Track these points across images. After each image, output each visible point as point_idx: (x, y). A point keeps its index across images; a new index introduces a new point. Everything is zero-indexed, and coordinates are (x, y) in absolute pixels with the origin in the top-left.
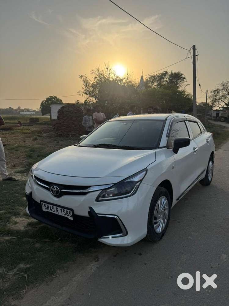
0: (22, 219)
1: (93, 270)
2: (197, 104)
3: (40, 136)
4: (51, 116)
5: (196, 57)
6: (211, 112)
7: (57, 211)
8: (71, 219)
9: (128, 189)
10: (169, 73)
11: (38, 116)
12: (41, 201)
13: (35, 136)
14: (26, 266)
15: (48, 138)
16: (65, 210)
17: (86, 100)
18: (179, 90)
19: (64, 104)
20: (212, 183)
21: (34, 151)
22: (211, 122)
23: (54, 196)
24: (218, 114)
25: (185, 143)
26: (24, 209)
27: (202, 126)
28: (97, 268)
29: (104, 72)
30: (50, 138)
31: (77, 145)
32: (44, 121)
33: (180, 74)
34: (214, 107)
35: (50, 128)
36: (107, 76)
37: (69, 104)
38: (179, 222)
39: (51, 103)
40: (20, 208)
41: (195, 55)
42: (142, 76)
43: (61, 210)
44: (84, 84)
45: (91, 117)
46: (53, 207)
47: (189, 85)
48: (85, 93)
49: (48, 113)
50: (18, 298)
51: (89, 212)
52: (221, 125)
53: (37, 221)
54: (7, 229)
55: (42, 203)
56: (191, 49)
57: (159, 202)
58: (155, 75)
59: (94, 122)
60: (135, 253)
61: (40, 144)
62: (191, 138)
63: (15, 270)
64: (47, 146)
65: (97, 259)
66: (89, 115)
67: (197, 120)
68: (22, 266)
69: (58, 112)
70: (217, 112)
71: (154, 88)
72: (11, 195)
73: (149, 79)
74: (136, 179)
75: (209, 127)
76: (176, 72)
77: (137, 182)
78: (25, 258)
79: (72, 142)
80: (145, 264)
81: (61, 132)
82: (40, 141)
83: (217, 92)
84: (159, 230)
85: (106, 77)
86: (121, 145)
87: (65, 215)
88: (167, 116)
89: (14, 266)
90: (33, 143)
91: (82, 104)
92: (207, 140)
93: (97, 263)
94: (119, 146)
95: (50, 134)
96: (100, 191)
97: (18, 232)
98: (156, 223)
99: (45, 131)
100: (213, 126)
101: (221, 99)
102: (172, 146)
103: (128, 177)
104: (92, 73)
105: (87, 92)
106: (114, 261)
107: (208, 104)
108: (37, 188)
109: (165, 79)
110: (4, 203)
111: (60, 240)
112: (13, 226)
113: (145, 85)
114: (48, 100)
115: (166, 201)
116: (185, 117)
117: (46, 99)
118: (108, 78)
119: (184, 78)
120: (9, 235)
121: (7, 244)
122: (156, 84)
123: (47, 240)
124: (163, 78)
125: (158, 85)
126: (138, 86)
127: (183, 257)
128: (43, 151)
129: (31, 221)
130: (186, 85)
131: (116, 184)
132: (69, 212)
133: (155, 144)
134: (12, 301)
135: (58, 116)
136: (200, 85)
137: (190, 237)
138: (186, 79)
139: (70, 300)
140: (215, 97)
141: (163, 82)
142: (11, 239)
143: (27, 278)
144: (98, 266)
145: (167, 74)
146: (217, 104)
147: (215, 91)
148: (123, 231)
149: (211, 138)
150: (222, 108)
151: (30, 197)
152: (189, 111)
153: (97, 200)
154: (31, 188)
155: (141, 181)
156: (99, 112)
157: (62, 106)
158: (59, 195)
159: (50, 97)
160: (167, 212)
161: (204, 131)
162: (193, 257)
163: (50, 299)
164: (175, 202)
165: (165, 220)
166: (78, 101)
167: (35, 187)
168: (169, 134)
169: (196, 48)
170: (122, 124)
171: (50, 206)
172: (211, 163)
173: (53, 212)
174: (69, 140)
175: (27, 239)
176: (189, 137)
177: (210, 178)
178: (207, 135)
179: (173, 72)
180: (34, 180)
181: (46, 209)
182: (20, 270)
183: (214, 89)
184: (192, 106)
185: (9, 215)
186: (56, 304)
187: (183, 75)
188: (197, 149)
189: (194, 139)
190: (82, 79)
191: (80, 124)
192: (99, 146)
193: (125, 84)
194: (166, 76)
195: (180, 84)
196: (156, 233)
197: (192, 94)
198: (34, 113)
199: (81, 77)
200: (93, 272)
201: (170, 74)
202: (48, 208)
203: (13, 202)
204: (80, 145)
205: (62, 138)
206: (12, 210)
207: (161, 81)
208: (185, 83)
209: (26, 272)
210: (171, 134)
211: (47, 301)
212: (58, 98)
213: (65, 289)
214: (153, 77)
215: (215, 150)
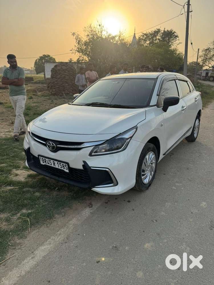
0: (22, 171)
1: (87, 215)
2: (188, 63)
3: (35, 95)
4: (45, 75)
5: (190, 13)
6: (201, 72)
7: (54, 164)
8: (67, 171)
9: (119, 145)
10: (162, 30)
11: (32, 75)
12: (39, 156)
13: (30, 94)
14: (28, 211)
15: (43, 97)
16: (61, 164)
17: (79, 59)
18: (171, 48)
19: (57, 62)
20: (197, 140)
21: (30, 110)
22: (200, 81)
23: (51, 151)
24: (207, 74)
25: (174, 101)
26: (23, 163)
27: (191, 85)
28: (91, 213)
29: (97, 30)
30: (45, 97)
31: (70, 103)
32: (38, 80)
33: (173, 32)
34: (204, 66)
35: (44, 87)
36: (100, 33)
37: (62, 62)
38: (164, 174)
39: (45, 62)
40: (19, 162)
41: (188, 12)
42: (135, 34)
43: (58, 163)
44: (76, 42)
45: (83, 76)
46: (50, 161)
47: (181, 43)
48: (78, 51)
49: (42, 72)
50: (22, 238)
51: (83, 165)
52: (209, 85)
53: (36, 173)
54: (9, 180)
55: (40, 157)
56: (186, 4)
57: (147, 157)
58: (148, 33)
59: (87, 81)
60: (124, 201)
61: (36, 103)
62: (180, 97)
63: (19, 215)
64: (42, 104)
65: (90, 205)
66: (82, 74)
67: (187, 79)
68: (24, 211)
69: (51, 71)
70: (207, 72)
71: (147, 46)
72: (11, 150)
73: (141, 38)
74: (127, 136)
75: (198, 87)
76: (169, 30)
77: (128, 139)
78: (26, 205)
79: (66, 100)
80: (133, 210)
81: (55, 90)
82: (35, 100)
83: (208, 51)
84: (146, 181)
85: (98, 34)
86: (113, 103)
87: (61, 168)
88: (158, 75)
89: (17, 212)
90: (29, 101)
91: (75, 63)
92: (196, 99)
93: (91, 208)
94: (111, 104)
95: (44, 93)
96: (93, 147)
97: (19, 183)
98: (143, 175)
99: (39, 90)
100: (202, 85)
101: (212, 58)
102: (162, 105)
103: (119, 134)
104: (85, 31)
105: (80, 50)
106: (106, 207)
107: (199, 64)
108: (34, 144)
109: (158, 37)
110: (5, 157)
111: (57, 189)
112: (14, 177)
113: (137, 44)
114: (41, 58)
115: (154, 156)
116: (175, 75)
117: (39, 58)
118: (100, 36)
119: (177, 36)
120: (12, 185)
121: (9, 193)
122: (148, 42)
123: (46, 190)
124: (156, 36)
125: (150, 43)
126: (130, 45)
127: (167, 204)
128: (38, 109)
129: (30, 173)
130: (178, 44)
131: (107, 140)
132: (65, 165)
133: (145, 103)
134: (17, 239)
135: (51, 75)
136: (192, 44)
137: (174, 188)
138: (178, 37)
139: (68, 239)
140: (206, 56)
141: (156, 40)
142: (13, 189)
143: (29, 221)
144: (92, 211)
145: (160, 32)
146: (207, 64)
147: (206, 50)
148: (114, 181)
149: (199, 98)
150: (212, 68)
151: (28, 152)
152: (180, 70)
153: (90, 155)
154: (29, 143)
155: (131, 137)
156: (91, 71)
157: (55, 64)
158: (55, 150)
159: (43, 55)
160: (154, 165)
161: (193, 90)
162: (176, 204)
163: (50, 238)
164: (161, 156)
165: (152, 172)
166: (71, 59)
167: (33, 143)
168: (160, 93)
169: (190, 4)
170: (114, 83)
171: (47, 159)
172: (197, 121)
173: (50, 165)
174: (64, 99)
175: (27, 189)
176: (179, 96)
177: (195, 135)
178: (196, 94)
179: (166, 30)
180: (31, 136)
181: (44, 162)
182: (23, 215)
183: (206, 48)
184: (183, 65)
185: (9, 168)
186: (55, 242)
187: (175, 33)
188: (185, 107)
189: (183, 98)
190: (75, 36)
191: (73, 82)
192: (91, 105)
193: (117, 42)
194: (159, 34)
195: (172, 42)
196: (143, 183)
197: (184, 53)
198: (29, 72)
199: (74, 34)
200: (87, 216)
201: (163, 32)
202: (46, 161)
203: (13, 157)
204: (74, 103)
205: (56, 97)
206: (12, 163)
207: (153, 40)
208: (177, 42)
209: (28, 217)
210: (161, 93)
211: (47, 240)
212: (51, 56)
213: (63, 230)
214: (146, 35)
215: (203, 109)
